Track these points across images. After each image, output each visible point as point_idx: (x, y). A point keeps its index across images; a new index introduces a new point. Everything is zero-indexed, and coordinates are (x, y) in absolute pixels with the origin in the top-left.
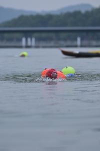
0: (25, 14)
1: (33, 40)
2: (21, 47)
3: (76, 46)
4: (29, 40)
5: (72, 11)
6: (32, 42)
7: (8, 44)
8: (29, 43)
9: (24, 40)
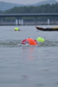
0: (17, 6)
1: (22, 21)
2: (15, 25)
3: (47, 24)
4: (20, 21)
5: (44, 4)
6: (21, 22)
7: (8, 23)
8: (20, 23)
9: (17, 21)
